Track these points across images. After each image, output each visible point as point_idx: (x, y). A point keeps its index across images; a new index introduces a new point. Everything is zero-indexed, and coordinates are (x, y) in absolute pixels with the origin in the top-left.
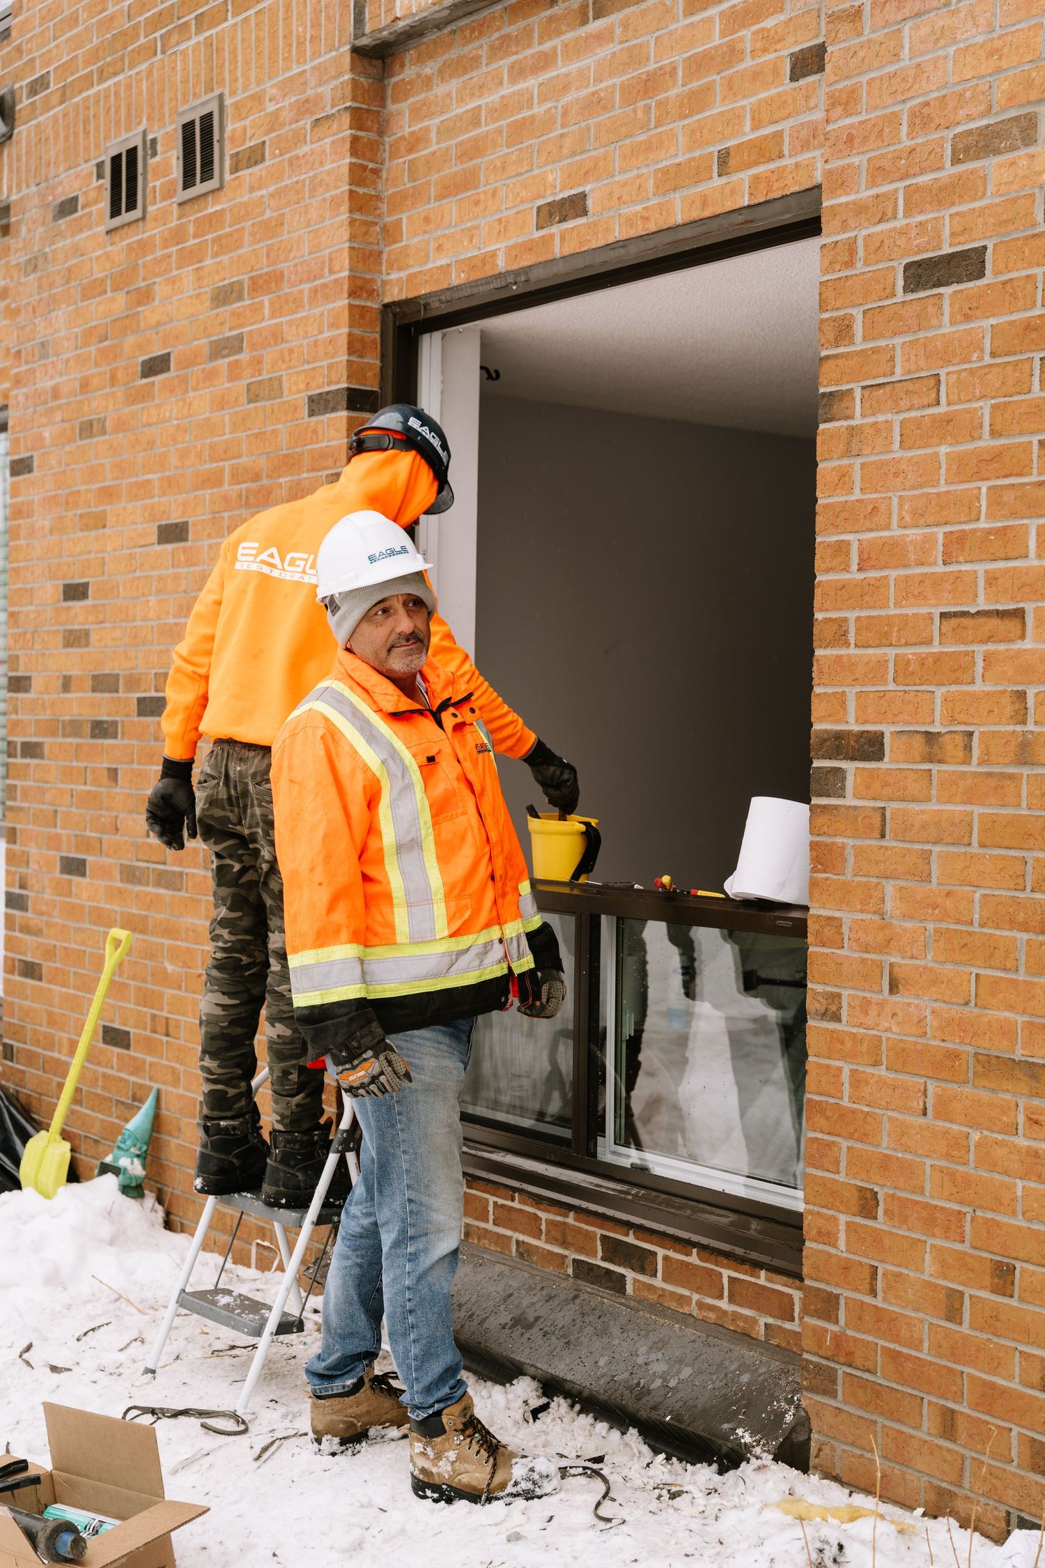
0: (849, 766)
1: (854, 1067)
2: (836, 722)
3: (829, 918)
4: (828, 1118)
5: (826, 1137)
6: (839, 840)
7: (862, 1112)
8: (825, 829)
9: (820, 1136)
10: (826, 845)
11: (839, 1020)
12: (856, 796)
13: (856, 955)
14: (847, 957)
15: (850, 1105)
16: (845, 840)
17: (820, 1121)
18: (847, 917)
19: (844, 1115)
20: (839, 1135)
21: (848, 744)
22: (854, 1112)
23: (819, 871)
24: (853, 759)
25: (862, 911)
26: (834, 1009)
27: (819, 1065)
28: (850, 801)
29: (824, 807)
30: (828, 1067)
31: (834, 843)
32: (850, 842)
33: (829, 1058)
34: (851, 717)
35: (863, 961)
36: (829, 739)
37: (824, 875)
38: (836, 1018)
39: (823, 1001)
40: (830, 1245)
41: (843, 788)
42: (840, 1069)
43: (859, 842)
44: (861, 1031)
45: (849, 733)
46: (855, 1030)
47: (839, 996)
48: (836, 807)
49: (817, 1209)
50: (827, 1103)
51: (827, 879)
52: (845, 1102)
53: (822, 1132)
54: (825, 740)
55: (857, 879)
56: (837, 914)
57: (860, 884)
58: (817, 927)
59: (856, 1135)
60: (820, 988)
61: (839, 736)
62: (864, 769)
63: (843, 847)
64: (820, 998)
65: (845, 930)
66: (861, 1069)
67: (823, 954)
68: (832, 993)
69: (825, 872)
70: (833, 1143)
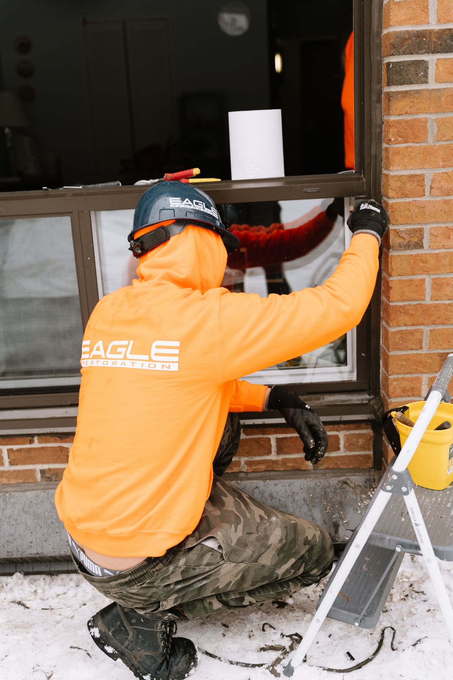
0: (431, 59)
1: (436, 276)
2: (417, 24)
3: (411, 176)
4: (412, 315)
5: (409, 328)
6: (421, 116)
7: (444, 304)
8: (407, 109)
9: (404, 328)
10: (407, 122)
11: (422, 247)
12: (437, 81)
13: (438, 199)
14: (429, 202)
15: (432, 302)
16: (427, 116)
17: (403, 318)
18: (428, 174)
19: (426, 310)
20: (422, 324)
21: (430, 40)
22: (436, 306)
23: (400, 143)
24: (433, 52)
25: (444, 167)
26: (416, 240)
27: (400, 281)
28: (432, 85)
29: (407, 92)
30: (411, 281)
31: (414, 120)
32: (433, 117)
33: (413, 274)
34: (433, 17)
35: (446, 202)
36: (410, 38)
37: (405, 145)
38: (419, 245)
39: (406, 236)
40: (414, 396)
41: (426, 76)
42: (423, 280)
43: (441, 116)
44: (443, 250)
45: (430, 32)
46: (437, 251)
47: (421, 230)
48: (418, 92)
49: (400, 376)
50: (410, 305)
51: (407, 147)
52: (428, 301)
53: (405, 325)
54: (406, 39)
55: (438, 144)
56: (419, 172)
57: (440, 147)
58: (399, 184)
59: (438, 321)
60: (402, 228)
61: (420, 35)
62: (446, 59)
63: (426, 121)
64: (403, 235)
65: (427, 183)
66: (442, 276)
67: (405, 203)
68: (414, 229)
69: (406, 142)
70: (416, 331)
